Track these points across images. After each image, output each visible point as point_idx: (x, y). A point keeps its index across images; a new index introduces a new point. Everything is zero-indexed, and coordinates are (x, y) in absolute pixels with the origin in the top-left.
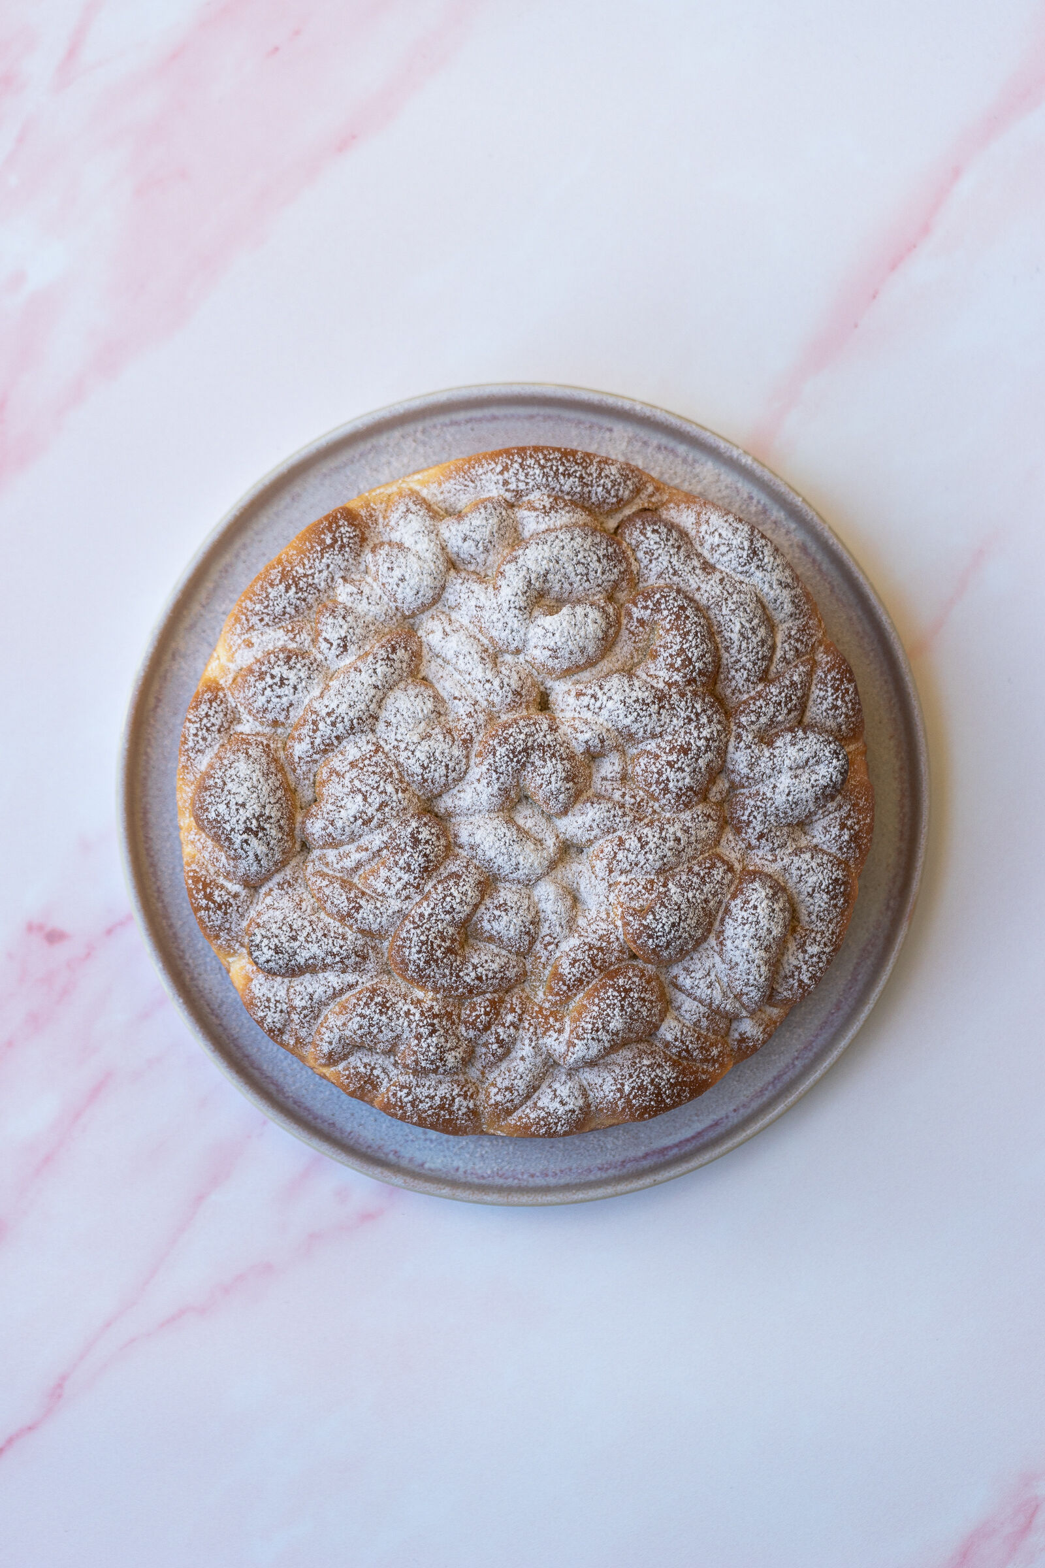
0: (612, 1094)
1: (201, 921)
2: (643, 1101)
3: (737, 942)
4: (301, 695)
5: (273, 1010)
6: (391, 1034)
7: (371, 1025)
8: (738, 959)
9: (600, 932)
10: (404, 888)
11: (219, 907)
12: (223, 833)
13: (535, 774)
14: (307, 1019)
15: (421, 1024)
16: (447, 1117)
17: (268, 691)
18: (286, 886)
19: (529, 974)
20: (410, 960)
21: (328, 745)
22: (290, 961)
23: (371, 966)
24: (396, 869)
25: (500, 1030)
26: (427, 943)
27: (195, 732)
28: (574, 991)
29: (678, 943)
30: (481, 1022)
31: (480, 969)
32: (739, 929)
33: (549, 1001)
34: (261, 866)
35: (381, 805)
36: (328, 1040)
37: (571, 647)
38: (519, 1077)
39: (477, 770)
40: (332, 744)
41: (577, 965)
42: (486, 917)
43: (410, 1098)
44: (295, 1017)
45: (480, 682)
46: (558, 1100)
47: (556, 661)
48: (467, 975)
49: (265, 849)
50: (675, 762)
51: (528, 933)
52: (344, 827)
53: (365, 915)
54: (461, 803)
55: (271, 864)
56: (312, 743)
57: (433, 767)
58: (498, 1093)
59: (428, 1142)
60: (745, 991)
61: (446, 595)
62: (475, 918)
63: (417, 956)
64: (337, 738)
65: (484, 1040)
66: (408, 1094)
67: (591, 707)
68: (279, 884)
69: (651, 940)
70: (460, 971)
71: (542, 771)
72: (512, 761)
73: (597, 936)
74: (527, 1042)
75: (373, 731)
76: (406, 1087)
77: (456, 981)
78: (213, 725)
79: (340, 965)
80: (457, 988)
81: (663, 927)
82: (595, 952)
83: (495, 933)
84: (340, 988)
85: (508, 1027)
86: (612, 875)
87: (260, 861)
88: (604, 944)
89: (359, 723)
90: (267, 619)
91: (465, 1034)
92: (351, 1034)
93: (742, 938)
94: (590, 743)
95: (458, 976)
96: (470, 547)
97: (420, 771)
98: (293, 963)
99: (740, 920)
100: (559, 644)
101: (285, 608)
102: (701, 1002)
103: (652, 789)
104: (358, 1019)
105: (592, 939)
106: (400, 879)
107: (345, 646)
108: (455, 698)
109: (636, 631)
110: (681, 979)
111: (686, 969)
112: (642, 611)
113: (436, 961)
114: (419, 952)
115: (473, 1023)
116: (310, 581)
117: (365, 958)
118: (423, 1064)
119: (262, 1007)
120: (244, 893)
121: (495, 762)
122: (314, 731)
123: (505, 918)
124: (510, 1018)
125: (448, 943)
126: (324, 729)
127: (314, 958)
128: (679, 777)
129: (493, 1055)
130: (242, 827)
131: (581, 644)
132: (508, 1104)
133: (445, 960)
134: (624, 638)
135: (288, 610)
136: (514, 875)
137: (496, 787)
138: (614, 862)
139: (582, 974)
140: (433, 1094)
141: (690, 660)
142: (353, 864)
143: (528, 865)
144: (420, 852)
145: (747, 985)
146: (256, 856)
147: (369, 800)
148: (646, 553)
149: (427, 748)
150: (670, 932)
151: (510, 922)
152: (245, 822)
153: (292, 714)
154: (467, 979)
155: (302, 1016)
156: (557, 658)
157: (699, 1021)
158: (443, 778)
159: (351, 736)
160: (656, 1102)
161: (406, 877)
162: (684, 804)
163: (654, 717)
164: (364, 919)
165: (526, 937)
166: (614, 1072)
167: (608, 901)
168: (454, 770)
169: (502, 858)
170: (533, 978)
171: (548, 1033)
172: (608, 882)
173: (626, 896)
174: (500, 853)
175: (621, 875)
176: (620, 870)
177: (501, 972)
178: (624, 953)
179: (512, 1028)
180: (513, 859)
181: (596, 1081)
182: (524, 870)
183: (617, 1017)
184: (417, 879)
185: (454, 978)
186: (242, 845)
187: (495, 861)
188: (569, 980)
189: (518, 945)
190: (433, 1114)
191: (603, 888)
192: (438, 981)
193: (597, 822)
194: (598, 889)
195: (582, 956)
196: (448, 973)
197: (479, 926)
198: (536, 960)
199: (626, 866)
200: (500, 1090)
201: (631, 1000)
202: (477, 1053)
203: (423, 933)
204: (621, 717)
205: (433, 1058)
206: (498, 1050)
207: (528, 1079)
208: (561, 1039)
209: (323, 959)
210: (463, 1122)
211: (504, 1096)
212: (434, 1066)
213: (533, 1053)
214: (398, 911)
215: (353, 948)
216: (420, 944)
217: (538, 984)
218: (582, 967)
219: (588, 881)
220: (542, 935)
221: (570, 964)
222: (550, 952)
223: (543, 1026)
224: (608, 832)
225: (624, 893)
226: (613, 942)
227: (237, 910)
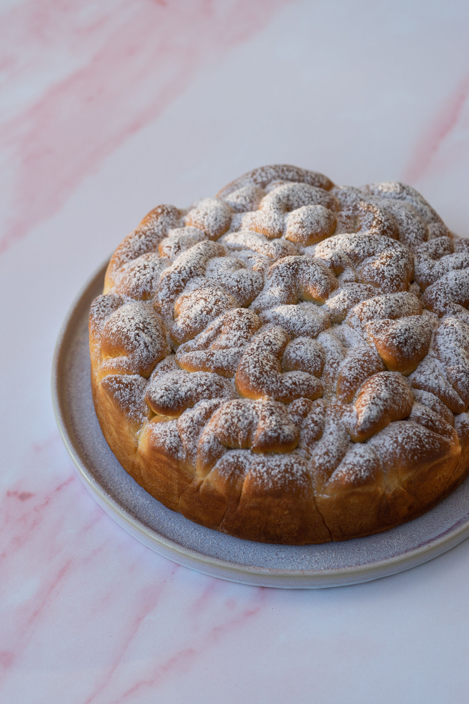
0: (391, 446)
1: (117, 399)
2: (412, 445)
3: (447, 345)
4: (157, 271)
5: (169, 436)
6: (246, 422)
7: (233, 417)
8: (450, 355)
9: (363, 352)
10: (239, 339)
11: (127, 386)
12: (123, 335)
13: (304, 274)
14: (192, 434)
15: (264, 410)
16: (291, 478)
17: (138, 274)
18: (166, 368)
19: (324, 388)
20: (249, 374)
21: (178, 286)
22: (176, 395)
23: (226, 392)
24: (232, 331)
25: (314, 416)
26: (258, 362)
27: (97, 309)
28: (355, 386)
29: (411, 341)
30: (301, 410)
31: (294, 379)
32: (446, 338)
33: (340, 400)
34: (149, 352)
35: (216, 302)
36: (207, 440)
37: (311, 220)
38: (331, 444)
39: (269, 282)
40: (181, 286)
41: (353, 369)
42: (291, 351)
44: (184, 436)
45: (262, 246)
46: (358, 455)
47: (304, 229)
48: (287, 382)
49: (150, 339)
50: (385, 262)
51: (319, 356)
52: (196, 317)
53: (217, 357)
54: (264, 301)
55: (155, 350)
56: (169, 288)
57: (243, 281)
58: (319, 458)
59: (280, 559)
60: (458, 377)
61: (233, 224)
62: (285, 354)
63: (253, 370)
64: (183, 280)
65: (305, 424)
66: (263, 467)
67: (329, 246)
68: (161, 368)
69: (395, 340)
70: (282, 379)
71: (308, 271)
72: (289, 269)
73: (361, 355)
74: (331, 422)
75: (204, 276)
76: (261, 463)
77: (281, 386)
78: (107, 304)
79: (207, 392)
80: (282, 391)
81: (400, 331)
82: (362, 362)
83: (298, 358)
84: (209, 407)
85: (318, 414)
86: (363, 322)
87: (148, 347)
88: (367, 358)
89: (195, 269)
90: (130, 254)
91: (292, 419)
92: (220, 429)
93: (449, 342)
94: (333, 259)
95: (281, 382)
96: (241, 200)
97: (236, 284)
98: (178, 396)
99: (445, 333)
100: (304, 219)
101: (140, 246)
102: (433, 392)
103: (375, 279)
104: (224, 416)
105: (360, 357)
106: (235, 335)
107: (179, 247)
108: (249, 258)
109: (346, 222)
110: (418, 378)
111: (420, 372)
112: (347, 212)
113: (266, 372)
114: (255, 367)
115: (296, 411)
116: (152, 231)
117: (222, 387)
118: (270, 434)
119: (163, 436)
120: (140, 379)
121: (279, 271)
122: (169, 280)
123: (303, 347)
124: (318, 410)
125: (271, 363)
126: (174, 277)
127: (190, 390)
128: (389, 269)
129: (312, 431)
130: (134, 328)
131: (316, 218)
132: (328, 464)
133: (272, 372)
134: (340, 227)
135: (142, 247)
136: (304, 328)
137: (283, 285)
138: (362, 314)
139: (357, 374)
140: (279, 463)
141: (381, 221)
142: (205, 341)
143: (311, 320)
144: (244, 317)
145: (459, 372)
146: (145, 343)
147: (208, 300)
148: (342, 195)
149: (237, 273)
150: (405, 333)
151: (307, 349)
152: (135, 325)
153: (153, 284)
154: (287, 384)
155: (188, 433)
156: (304, 227)
157: (434, 405)
158: (250, 287)
159: (191, 279)
160: (420, 446)
161: (238, 334)
162: (395, 285)
163: (368, 243)
164: (217, 359)
165: (318, 359)
166: (390, 434)
167: (363, 338)
168: (256, 282)
169: (294, 318)
170: (327, 390)
171: (344, 415)
172: (361, 327)
173: (374, 330)
174: (293, 315)
175: (368, 321)
176: (367, 317)
177: (307, 381)
178: (380, 364)
179: (320, 414)
180: (301, 317)
181: (380, 442)
182: (309, 324)
183: (385, 390)
184: (246, 333)
185: (279, 384)
186: (135, 338)
187: (290, 321)
188: (350, 378)
189: (314, 365)
190: (282, 476)
191: (359, 331)
192: (269, 386)
193: (347, 295)
194: (356, 333)
195: (355, 366)
196: (275, 381)
197: (288, 358)
198: (327, 377)
199: (369, 314)
200: (320, 456)
201: (390, 381)
202: (302, 436)
203: (255, 357)
204: (348, 245)
205: (275, 428)
206: (315, 427)
207: (337, 445)
208: (352, 415)
209: (196, 390)
210: (301, 482)
211: (324, 459)
212: (277, 434)
213: (337, 428)
214: (238, 353)
215: (214, 381)
216: (254, 363)
217: (331, 394)
218: (356, 371)
219: (349, 331)
220: (328, 360)
221: (349, 370)
222: (335, 369)
223: (340, 411)
224: (355, 302)
225: (372, 329)
226: (372, 356)
227: (138, 387)
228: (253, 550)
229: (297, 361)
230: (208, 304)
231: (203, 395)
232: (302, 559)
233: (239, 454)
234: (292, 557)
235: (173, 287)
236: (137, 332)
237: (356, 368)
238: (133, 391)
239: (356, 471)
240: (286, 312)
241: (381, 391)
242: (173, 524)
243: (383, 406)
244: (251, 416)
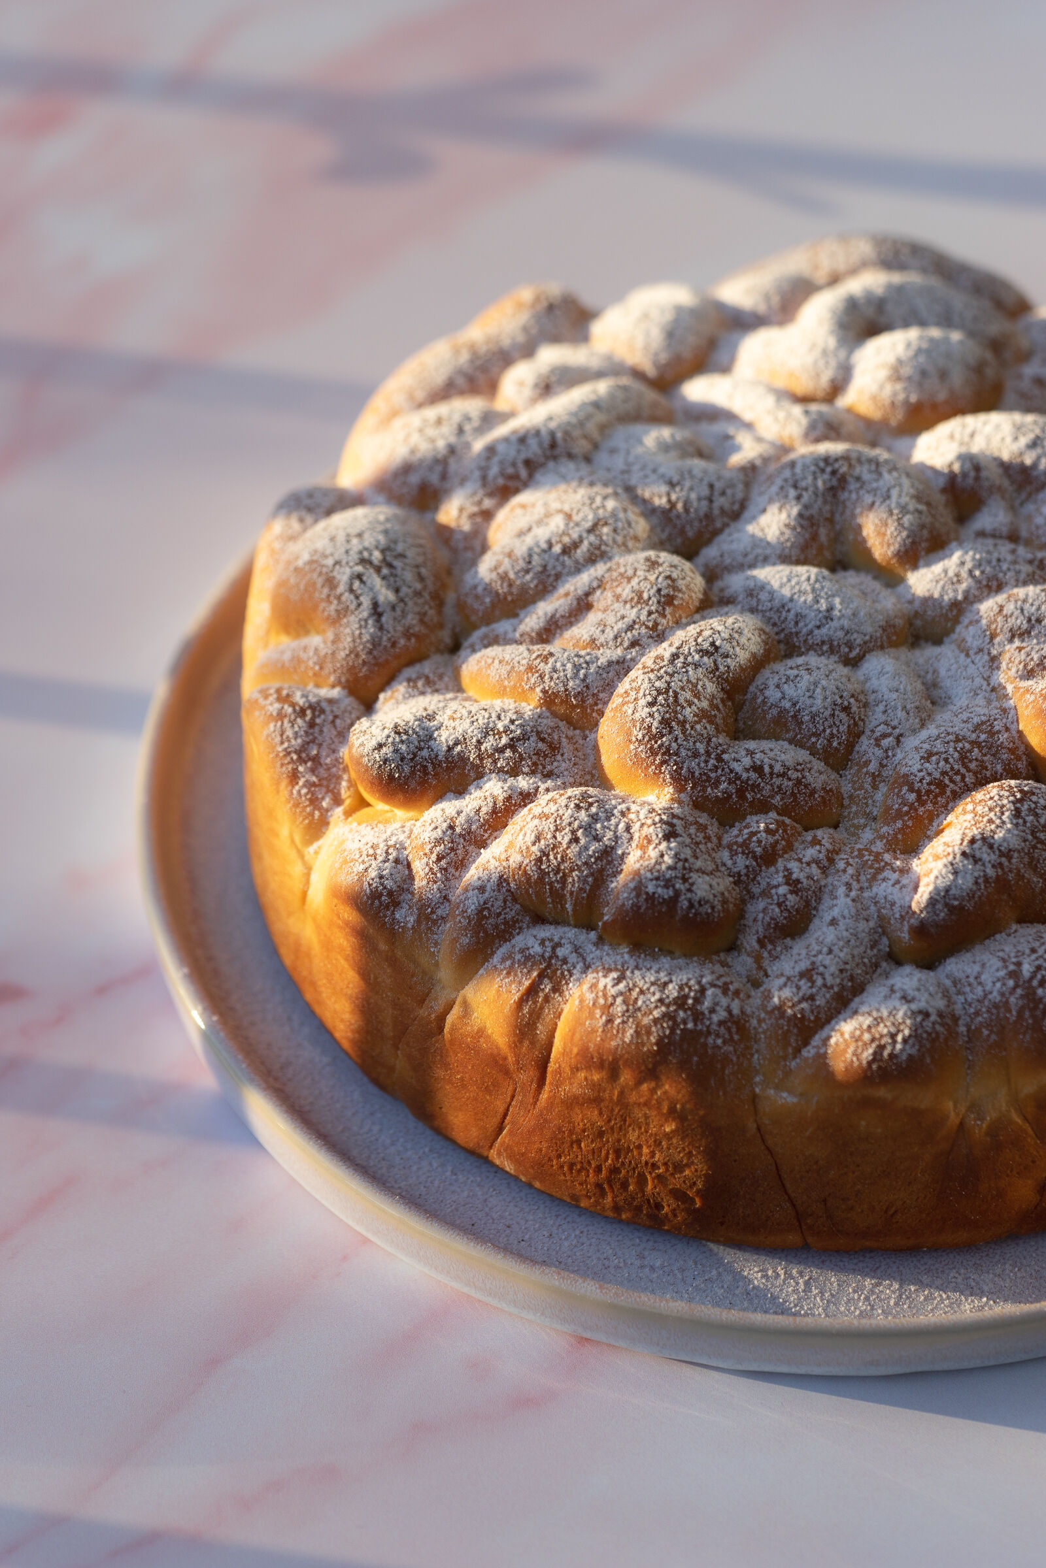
0: (999, 985)
5: (380, 859)
6: (594, 847)
7: (559, 829)
9: (976, 720)
10: (630, 628)
11: (302, 713)
12: (320, 574)
13: (861, 492)
14: (443, 863)
15: (650, 822)
16: (690, 1026)
18: (421, 682)
19: (846, 802)
20: (634, 721)
21: (510, 477)
22: (421, 749)
23: (564, 765)
24: (616, 606)
25: (794, 866)
26: (667, 692)
28: (929, 806)
30: (759, 842)
31: (759, 757)
33: (881, 837)
35: (596, 525)
36: (479, 884)
37: (925, 365)
38: (825, 950)
39: (760, 499)
40: (518, 476)
41: (934, 758)
42: (771, 683)
43: (622, 986)
44: (419, 865)
45: (770, 414)
46: (898, 995)
47: (899, 387)
48: (737, 760)
49: (391, 596)
51: (846, 709)
52: (530, 556)
54: (734, 547)
55: (399, 628)
56: (484, 477)
58: (785, 985)
59: (647, 1270)
61: (715, 354)
62: (752, 689)
63: (647, 710)
64: (528, 463)
65: (764, 884)
66: (618, 981)
67: (957, 436)
68: (410, 681)
70: (723, 752)
71: (875, 485)
72: (823, 471)
73: (970, 726)
74: (842, 890)
75: (589, 460)
76: (616, 970)
77: (716, 767)
78: (319, 506)
79: (508, 753)
80: (717, 783)
82: (967, 746)
83: (787, 705)
84: (506, 796)
85: (808, 864)
86: (996, 641)
87: (380, 615)
88: (983, 737)
89: (565, 440)
91: (729, 863)
92: (519, 858)
94: (956, 467)
95: (719, 759)
96: (757, 302)
98: (425, 753)
100: (904, 359)
101: (452, 375)
104: (538, 823)
105: (964, 729)
106: (623, 617)
107: (548, 386)
108: (727, 438)
113: (682, 724)
114: (651, 704)
115: (745, 844)
116: (496, 346)
117: (554, 748)
118: (651, 889)
119: (364, 857)
121: (794, 475)
122: (488, 459)
123: (806, 677)
124: (811, 853)
125: (704, 704)
126: (505, 451)
127: (463, 741)
129: (779, 905)
130: (355, 556)
131: (940, 363)
132: (804, 1005)
133: (698, 727)
135: (457, 378)
136: (824, 630)
137: (795, 511)
138: (1000, 619)
139: (944, 773)
140: (666, 979)
142: (543, 624)
143: (850, 612)
144: (661, 574)
146: (375, 605)
147: (575, 518)
149: (678, 466)
151: (816, 684)
152: (361, 553)
153: (451, 467)
154: (736, 766)
155: (434, 857)
156: (900, 381)
158: (705, 503)
159: (551, 463)
161: (632, 613)
164: (556, 671)
165: (843, 716)
166: (1003, 950)
167: (989, 684)
168: (723, 493)
169: (802, 599)
170: (854, 809)
171: (880, 877)
172: (989, 654)
173: (1021, 667)
174: (800, 591)
175: (1011, 641)
176: (1011, 630)
177: (797, 771)
178: (1019, 758)
179: (814, 865)
180: (822, 601)
181: (969, 971)
182: (842, 622)
183: (1009, 826)
184: (653, 616)
185: (712, 762)
186: (351, 585)
187: (790, 605)
188: (921, 781)
189: (828, 731)
190: (664, 1015)
191: (980, 665)
192: (683, 763)
193: (969, 565)
194: (972, 670)
195: (943, 750)
196: (702, 751)
197: (759, 701)
198: (859, 771)
199: (1020, 622)
200: (789, 979)
201: (1033, 806)
202: (750, 917)
203: (660, 678)
204: (1009, 440)
205: (669, 874)
206: (789, 896)
207: (842, 955)
208: (904, 881)
209: (479, 742)
210: (719, 1041)
211: (798, 988)
212: (671, 893)
213: (853, 911)
214: (618, 662)
215: (534, 726)
216: (654, 693)
217: (862, 821)
218: (942, 763)
219: (953, 661)
220: (871, 726)
221: (922, 758)
222: (886, 751)
223: (871, 867)
224: (989, 587)
225: (1017, 662)
226: (999, 732)
227: (333, 722)
228: (577, 1232)
229: (783, 712)
230: (573, 528)
231: (495, 762)
232: (710, 1280)
233: (561, 938)
234: (682, 1270)
235: (495, 478)
236: (359, 569)
237: (944, 756)
238: (317, 729)
239: (882, 1036)
240: (785, 580)
241: (997, 827)
242: (376, 1129)
243: (993, 866)
244: (609, 834)
